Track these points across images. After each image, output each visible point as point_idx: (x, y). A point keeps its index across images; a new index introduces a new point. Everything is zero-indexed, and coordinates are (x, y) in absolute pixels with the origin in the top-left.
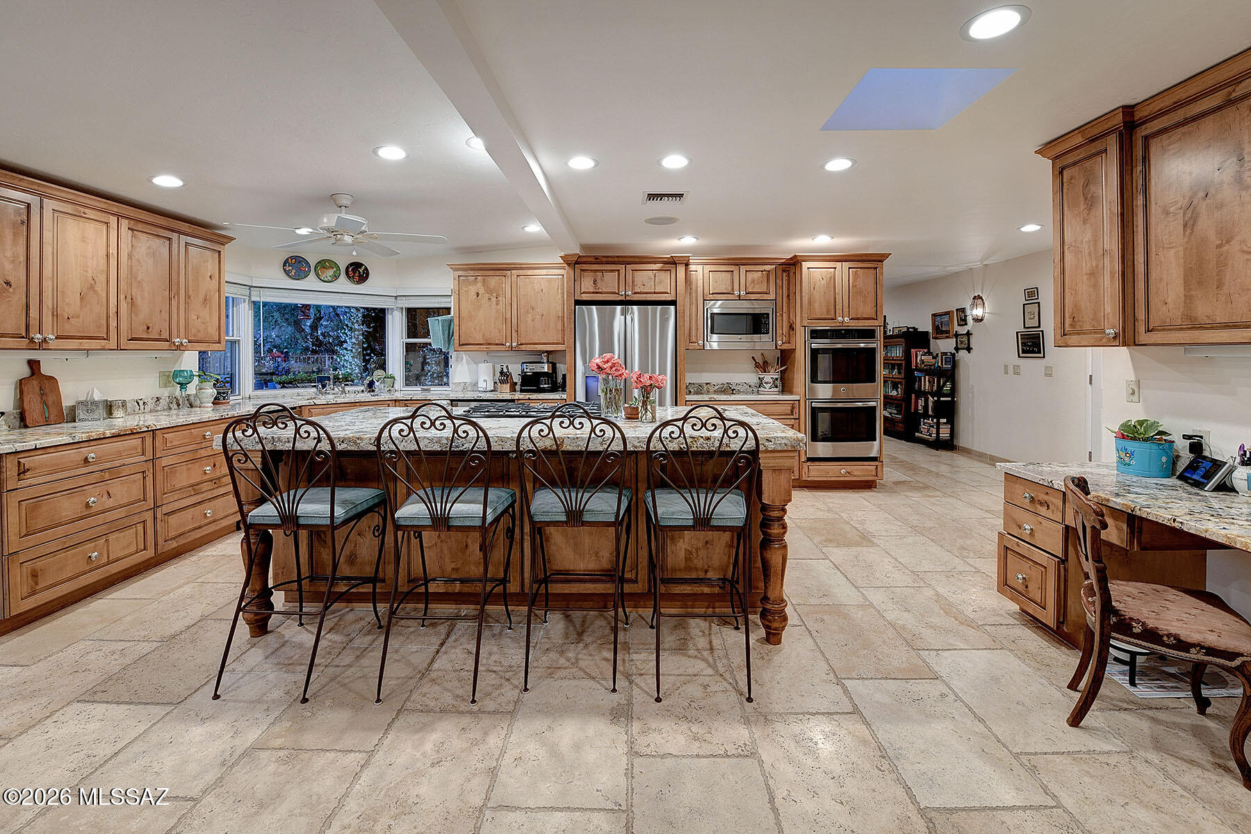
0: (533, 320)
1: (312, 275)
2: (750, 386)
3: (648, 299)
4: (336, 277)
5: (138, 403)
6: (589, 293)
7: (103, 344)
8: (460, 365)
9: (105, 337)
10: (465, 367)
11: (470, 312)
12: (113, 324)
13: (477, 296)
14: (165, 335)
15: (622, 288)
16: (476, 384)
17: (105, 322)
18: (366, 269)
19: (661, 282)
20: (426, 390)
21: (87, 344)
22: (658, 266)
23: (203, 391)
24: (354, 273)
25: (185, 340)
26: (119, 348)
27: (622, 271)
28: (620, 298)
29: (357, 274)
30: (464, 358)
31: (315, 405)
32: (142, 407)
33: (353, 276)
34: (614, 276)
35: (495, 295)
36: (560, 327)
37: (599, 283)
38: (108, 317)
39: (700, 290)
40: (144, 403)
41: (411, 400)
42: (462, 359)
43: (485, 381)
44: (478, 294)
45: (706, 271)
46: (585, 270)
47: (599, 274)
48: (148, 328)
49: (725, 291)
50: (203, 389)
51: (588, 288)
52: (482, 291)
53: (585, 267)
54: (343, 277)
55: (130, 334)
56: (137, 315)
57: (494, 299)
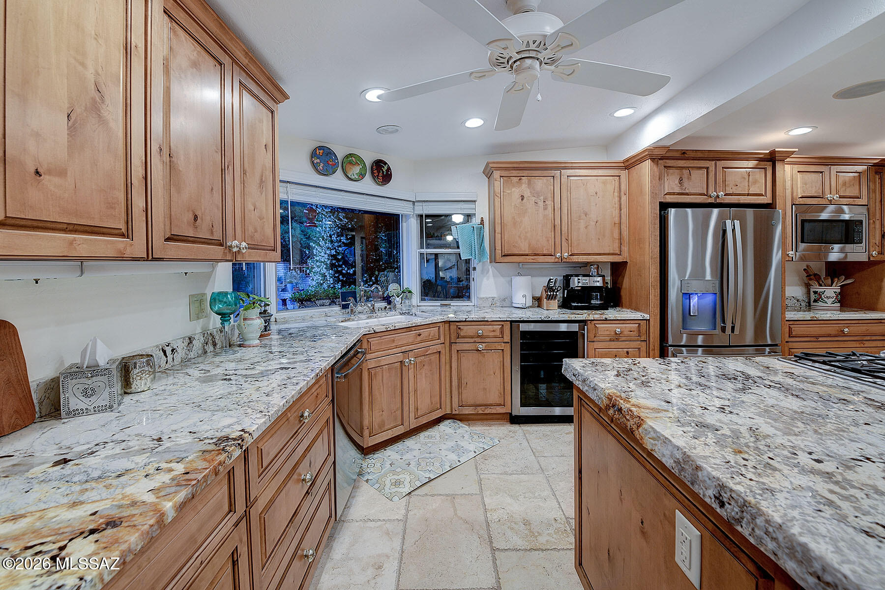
0: (586, 227)
1: (339, 171)
2: (798, 301)
3: (742, 202)
4: (362, 176)
5: (164, 352)
6: (674, 194)
7: (121, 246)
8: (485, 278)
9: (124, 230)
10: (492, 280)
11: (513, 218)
12: (139, 203)
13: (522, 200)
14: (218, 235)
15: (711, 188)
16: (510, 299)
17: (121, 196)
18: (389, 169)
19: (755, 182)
20: (446, 305)
21: (84, 244)
22: (752, 163)
23: (249, 322)
24: (379, 172)
25: (244, 244)
26: (150, 257)
27: (712, 169)
28: (710, 201)
29: (381, 174)
30: (491, 270)
31: (375, 332)
32: (170, 356)
33: (378, 176)
34: (704, 174)
35: (542, 198)
36: (616, 236)
37: (686, 183)
38: (128, 187)
39: (789, 192)
40: (173, 350)
41: (465, 321)
42: (488, 271)
43: (524, 296)
44: (522, 198)
45: (795, 171)
46: (670, 167)
47: (686, 172)
48: (196, 218)
49: (815, 195)
50: (250, 319)
51: (673, 188)
52: (527, 194)
53: (670, 163)
54: (368, 176)
55: (168, 228)
56: (179, 192)
57: (541, 204)
